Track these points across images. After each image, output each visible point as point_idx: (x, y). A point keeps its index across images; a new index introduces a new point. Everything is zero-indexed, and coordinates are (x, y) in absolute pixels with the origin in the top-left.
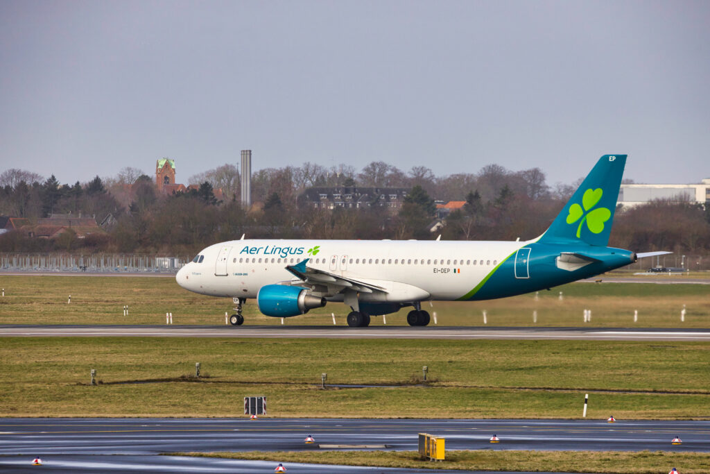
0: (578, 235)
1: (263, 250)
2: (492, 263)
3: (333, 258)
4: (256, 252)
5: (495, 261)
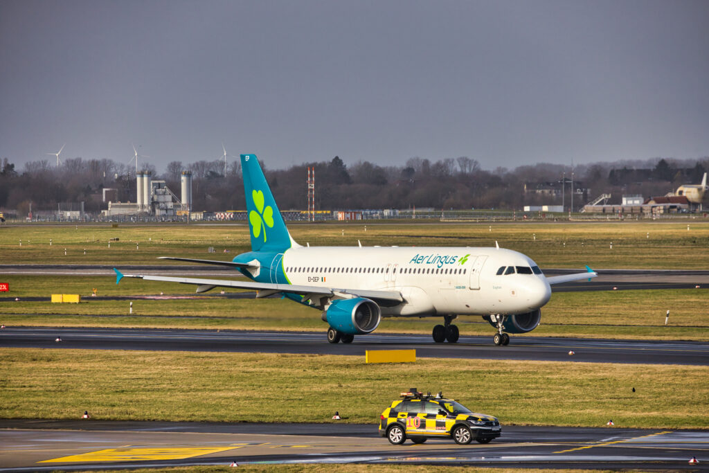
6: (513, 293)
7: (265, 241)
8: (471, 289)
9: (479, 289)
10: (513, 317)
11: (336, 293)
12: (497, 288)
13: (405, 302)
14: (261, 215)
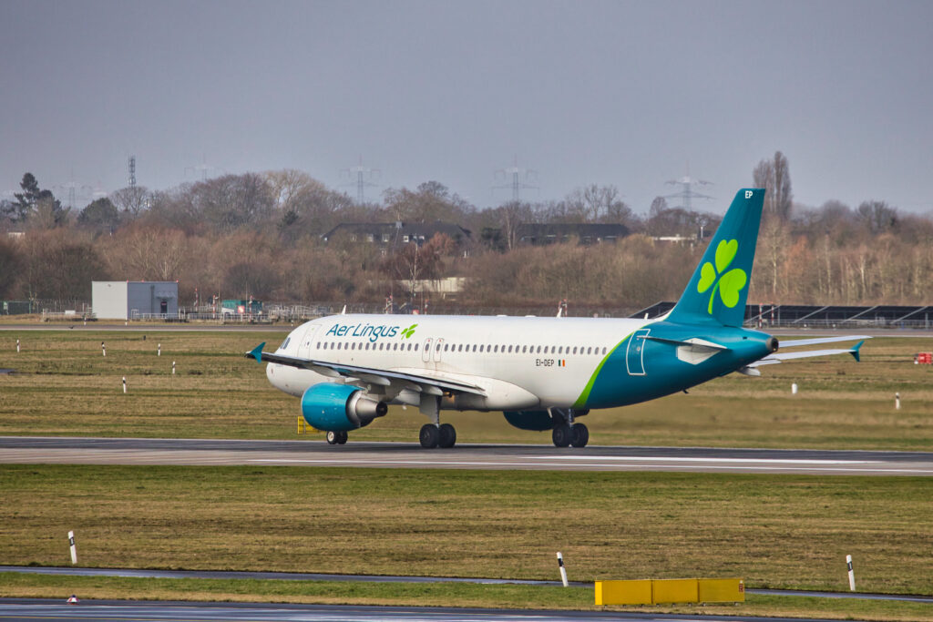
0: (710, 311)
1: (352, 331)
2: (601, 351)
3: (427, 343)
4: (344, 333)
5: (605, 349)
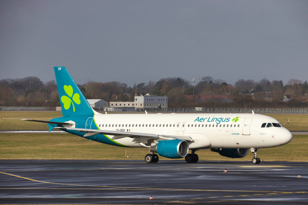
6: (273, 137)
7: (74, 110)
8: (243, 134)
9: (250, 135)
10: (238, 149)
11: (160, 137)
12: (262, 134)
13: (193, 142)
14: (71, 98)
